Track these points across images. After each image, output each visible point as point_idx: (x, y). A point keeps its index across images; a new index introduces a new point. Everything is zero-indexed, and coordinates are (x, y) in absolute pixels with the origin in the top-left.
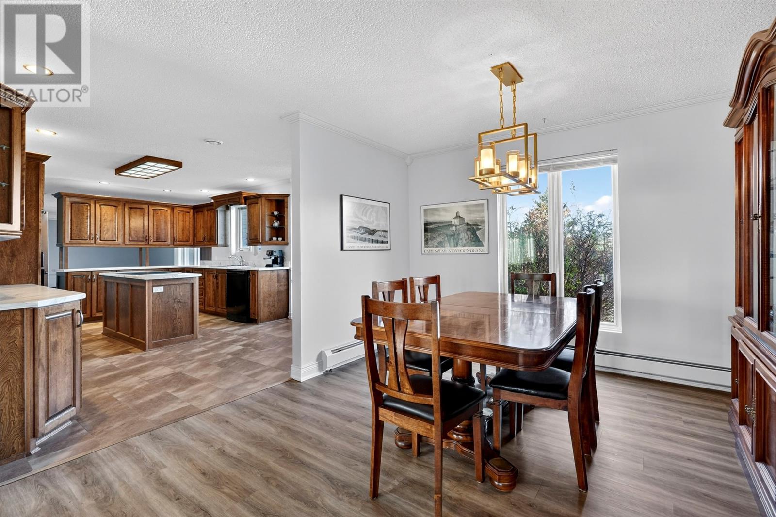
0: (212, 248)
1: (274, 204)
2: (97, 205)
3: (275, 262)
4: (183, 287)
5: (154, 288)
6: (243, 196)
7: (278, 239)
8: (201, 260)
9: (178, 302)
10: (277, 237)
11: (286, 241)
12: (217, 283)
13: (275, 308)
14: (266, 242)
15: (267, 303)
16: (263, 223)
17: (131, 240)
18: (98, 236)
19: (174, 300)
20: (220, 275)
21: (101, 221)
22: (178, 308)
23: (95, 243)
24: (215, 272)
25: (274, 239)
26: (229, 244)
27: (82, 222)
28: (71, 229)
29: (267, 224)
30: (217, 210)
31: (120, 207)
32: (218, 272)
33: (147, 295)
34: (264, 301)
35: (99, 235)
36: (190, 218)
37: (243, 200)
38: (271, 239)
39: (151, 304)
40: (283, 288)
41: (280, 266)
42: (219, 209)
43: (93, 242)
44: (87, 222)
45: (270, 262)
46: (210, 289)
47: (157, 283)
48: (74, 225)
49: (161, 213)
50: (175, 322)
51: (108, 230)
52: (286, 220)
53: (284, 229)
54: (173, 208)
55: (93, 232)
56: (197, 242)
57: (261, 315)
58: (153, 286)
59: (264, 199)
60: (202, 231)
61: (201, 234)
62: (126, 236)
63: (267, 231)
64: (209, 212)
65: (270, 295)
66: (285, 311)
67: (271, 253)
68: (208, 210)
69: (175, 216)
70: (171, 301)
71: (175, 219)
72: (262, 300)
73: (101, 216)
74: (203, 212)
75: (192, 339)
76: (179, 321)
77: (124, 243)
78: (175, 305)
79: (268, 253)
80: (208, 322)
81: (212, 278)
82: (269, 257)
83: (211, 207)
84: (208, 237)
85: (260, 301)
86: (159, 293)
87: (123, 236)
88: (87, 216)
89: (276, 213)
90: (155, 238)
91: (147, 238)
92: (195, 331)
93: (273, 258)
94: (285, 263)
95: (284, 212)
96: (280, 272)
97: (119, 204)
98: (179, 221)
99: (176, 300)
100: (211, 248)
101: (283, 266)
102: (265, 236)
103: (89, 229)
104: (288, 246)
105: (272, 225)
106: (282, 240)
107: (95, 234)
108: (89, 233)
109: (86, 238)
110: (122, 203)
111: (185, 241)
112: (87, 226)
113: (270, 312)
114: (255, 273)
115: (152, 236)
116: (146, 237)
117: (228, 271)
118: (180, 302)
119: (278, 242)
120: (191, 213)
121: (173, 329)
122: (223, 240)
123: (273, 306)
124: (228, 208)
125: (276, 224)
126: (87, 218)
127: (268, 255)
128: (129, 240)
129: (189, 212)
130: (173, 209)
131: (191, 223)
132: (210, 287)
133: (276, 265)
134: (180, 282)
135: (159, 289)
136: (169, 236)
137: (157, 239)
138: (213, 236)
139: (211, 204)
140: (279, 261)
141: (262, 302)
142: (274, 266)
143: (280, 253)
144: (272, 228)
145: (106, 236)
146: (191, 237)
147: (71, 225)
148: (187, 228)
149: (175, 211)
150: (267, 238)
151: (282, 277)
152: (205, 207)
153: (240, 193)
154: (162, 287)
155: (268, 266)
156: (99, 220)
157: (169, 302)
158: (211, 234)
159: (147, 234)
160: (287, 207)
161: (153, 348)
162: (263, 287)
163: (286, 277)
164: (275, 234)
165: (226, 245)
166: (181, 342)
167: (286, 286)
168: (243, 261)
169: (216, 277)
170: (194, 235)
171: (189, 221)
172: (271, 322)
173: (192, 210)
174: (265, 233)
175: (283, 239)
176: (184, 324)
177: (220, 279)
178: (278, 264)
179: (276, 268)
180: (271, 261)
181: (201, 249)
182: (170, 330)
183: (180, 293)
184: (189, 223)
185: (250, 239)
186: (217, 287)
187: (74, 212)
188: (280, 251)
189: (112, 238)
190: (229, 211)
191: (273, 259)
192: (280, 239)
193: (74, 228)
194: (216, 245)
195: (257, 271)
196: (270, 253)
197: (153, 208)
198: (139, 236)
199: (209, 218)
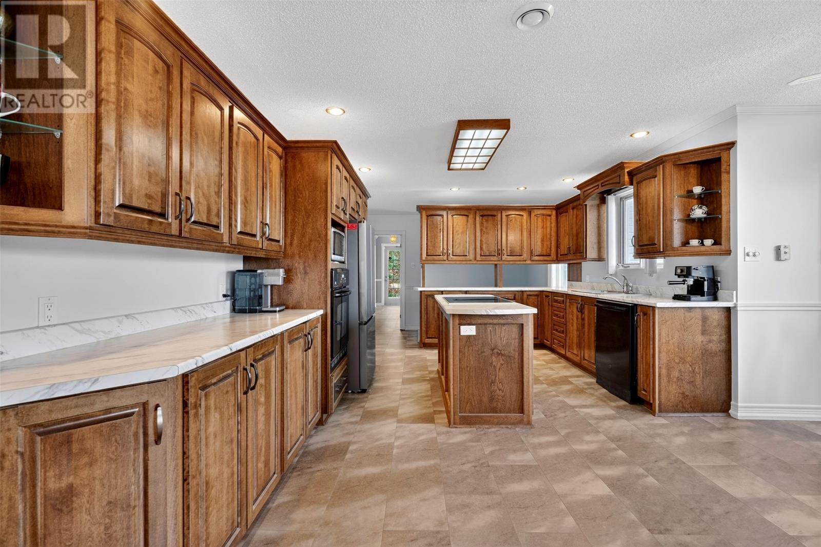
0: (583, 263)
1: (693, 172)
2: (450, 216)
3: (696, 289)
4: (507, 329)
5: (462, 327)
6: (626, 170)
7: (702, 244)
8: (569, 280)
9: (498, 354)
10: (701, 238)
11: (723, 247)
12: (583, 319)
13: (695, 386)
14: (673, 249)
15: (675, 374)
16: (667, 213)
17: (483, 254)
18: (450, 252)
19: (493, 350)
20: (586, 306)
21: (453, 233)
22: (499, 365)
23: (448, 259)
24: (580, 301)
25: (694, 242)
26: (605, 257)
27: (435, 237)
28: (427, 244)
29: (677, 215)
30: (586, 205)
31: (471, 216)
32: (585, 302)
33: (451, 338)
34: (669, 369)
35: (451, 250)
36: (551, 223)
37: (626, 178)
38: (686, 243)
39: (457, 353)
40: (716, 346)
41: (709, 300)
42: (589, 203)
43: (445, 257)
44: (440, 236)
45: (682, 290)
46: (572, 326)
47: (465, 319)
48: (429, 240)
49: (515, 220)
50: (494, 388)
51: (459, 243)
52: (724, 201)
53: (721, 219)
54: (529, 210)
55: (445, 247)
56: (561, 255)
57: (663, 397)
58: (460, 324)
59: (669, 167)
60: (566, 240)
61: (565, 243)
62: (477, 250)
63: (677, 229)
64: (575, 210)
65: (683, 360)
66: (723, 397)
67: (685, 272)
68: (573, 209)
69: (532, 223)
70: (488, 352)
71: (532, 226)
72: (664, 367)
73: (453, 228)
74: (567, 212)
75: (521, 422)
76: (501, 387)
77: (475, 259)
78: (494, 359)
79: (679, 271)
80: (565, 380)
81: (575, 311)
82: (681, 279)
83: (578, 202)
84: (574, 248)
85: (660, 368)
86: (469, 337)
87: (474, 251)
88: (440, 230)
89: (698, 190)
90: (509, 251)
91: (500, 252)
92: (526, 407)
93: (690, 281)
94: (721, 293)
95: (719, 184)
96: (708, 313)
97: (470, 213)
98: (537, 227)
99: (495, 351)
100: (581, 263)
101: (715, 299)
102: (671, 239)
103: (442, 243)
104: (730, 258)
105: (689, 215)
106: (713, 245)
107: (448, 249)
108: (442, 248)
109: (439, 254)
110: (472, 212)
111: (545, 254)
112: (440, 240)
113: (683, 393)
114: (649, 311)
115: (505, 250)
116: (498, 250)
117: (598, 302)
118: (502, 355)
119: (703, 248)
120: (554, 217)
121: (491, 399)
122: (596, 250)
123: (691, 382)
124: (603, 201)
125: (699, 212)
126: (440, 232)
127: (679, 276)
128: (481, 255)
129: (550, 216)
130: (530, 212)
131: (554, 229)
132: (573, 323)
133: (699, 297)
134: (502, 321)
135: (468, 330)
136: (525, 250)
137: (511, 253)
138: (580, 246)
139: (577, 198)
140: (706, 289)
141: (664, 371)
142: (693, 298)
143: (708, 271)
144: (688, 221)
145: (458, 251)
146: (553, 250)
147: (427, 240)
148: (548, 236)
149: (533, 215)
150: (677, 241)
151: (715, 324)
152: (568, 204)
153: (620, 166)
154: (474, 327)
155: (677, 297)
156: (451, 233)
157: (484, 352)
158: (577, 243)
159: (499, 247)
160: (728, 173)
161: (460, 424)
162: (668, 342)
163: (724, 323)
164: (697, 234)
165: (600, 259)
166: (501, 424)
167: (724, 344)
168: (627, 285)
169: (581, 310)
170: (558, 246)
171: (551, 227)
172: (686, 415)
173: (554, 213)
174: (671, 232)
175: (717, 243)
176: (508, 394)
177: (586, 312)
178: (703, 295)
179: (698, 303)
180: (685, 286)
181: (569, 264)
182: (485, 399)
183: (501, 338)
184: (551, 229)
185: (641, 246)
186: (583, 325)
187: (430, 226)
188: (708, 267)
189: (464, 253)
190: (605, 206)
191: (691, 283)
192: (708, 242)
193: (429, 244)
194: (585, 258)
195: (654, 308)
196: (682, 271)
197: (507, 214)
198: (491, 250)
199: (575, 219)
